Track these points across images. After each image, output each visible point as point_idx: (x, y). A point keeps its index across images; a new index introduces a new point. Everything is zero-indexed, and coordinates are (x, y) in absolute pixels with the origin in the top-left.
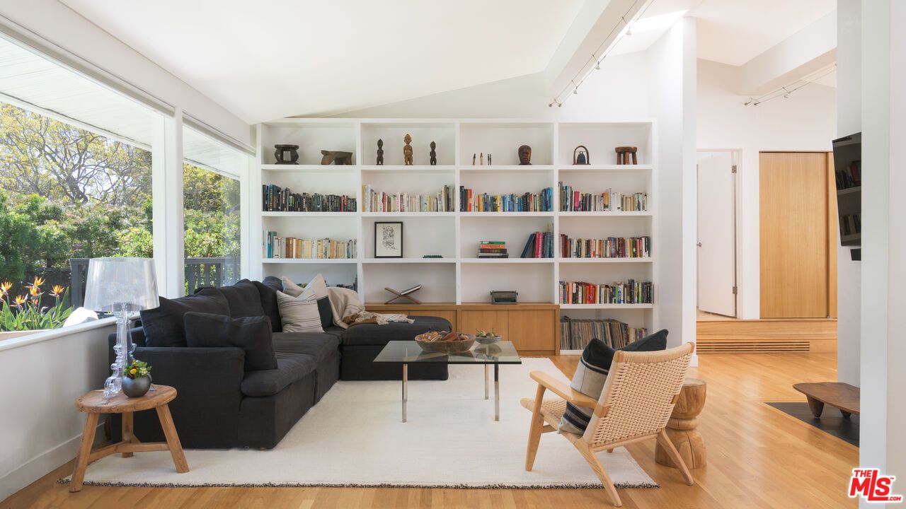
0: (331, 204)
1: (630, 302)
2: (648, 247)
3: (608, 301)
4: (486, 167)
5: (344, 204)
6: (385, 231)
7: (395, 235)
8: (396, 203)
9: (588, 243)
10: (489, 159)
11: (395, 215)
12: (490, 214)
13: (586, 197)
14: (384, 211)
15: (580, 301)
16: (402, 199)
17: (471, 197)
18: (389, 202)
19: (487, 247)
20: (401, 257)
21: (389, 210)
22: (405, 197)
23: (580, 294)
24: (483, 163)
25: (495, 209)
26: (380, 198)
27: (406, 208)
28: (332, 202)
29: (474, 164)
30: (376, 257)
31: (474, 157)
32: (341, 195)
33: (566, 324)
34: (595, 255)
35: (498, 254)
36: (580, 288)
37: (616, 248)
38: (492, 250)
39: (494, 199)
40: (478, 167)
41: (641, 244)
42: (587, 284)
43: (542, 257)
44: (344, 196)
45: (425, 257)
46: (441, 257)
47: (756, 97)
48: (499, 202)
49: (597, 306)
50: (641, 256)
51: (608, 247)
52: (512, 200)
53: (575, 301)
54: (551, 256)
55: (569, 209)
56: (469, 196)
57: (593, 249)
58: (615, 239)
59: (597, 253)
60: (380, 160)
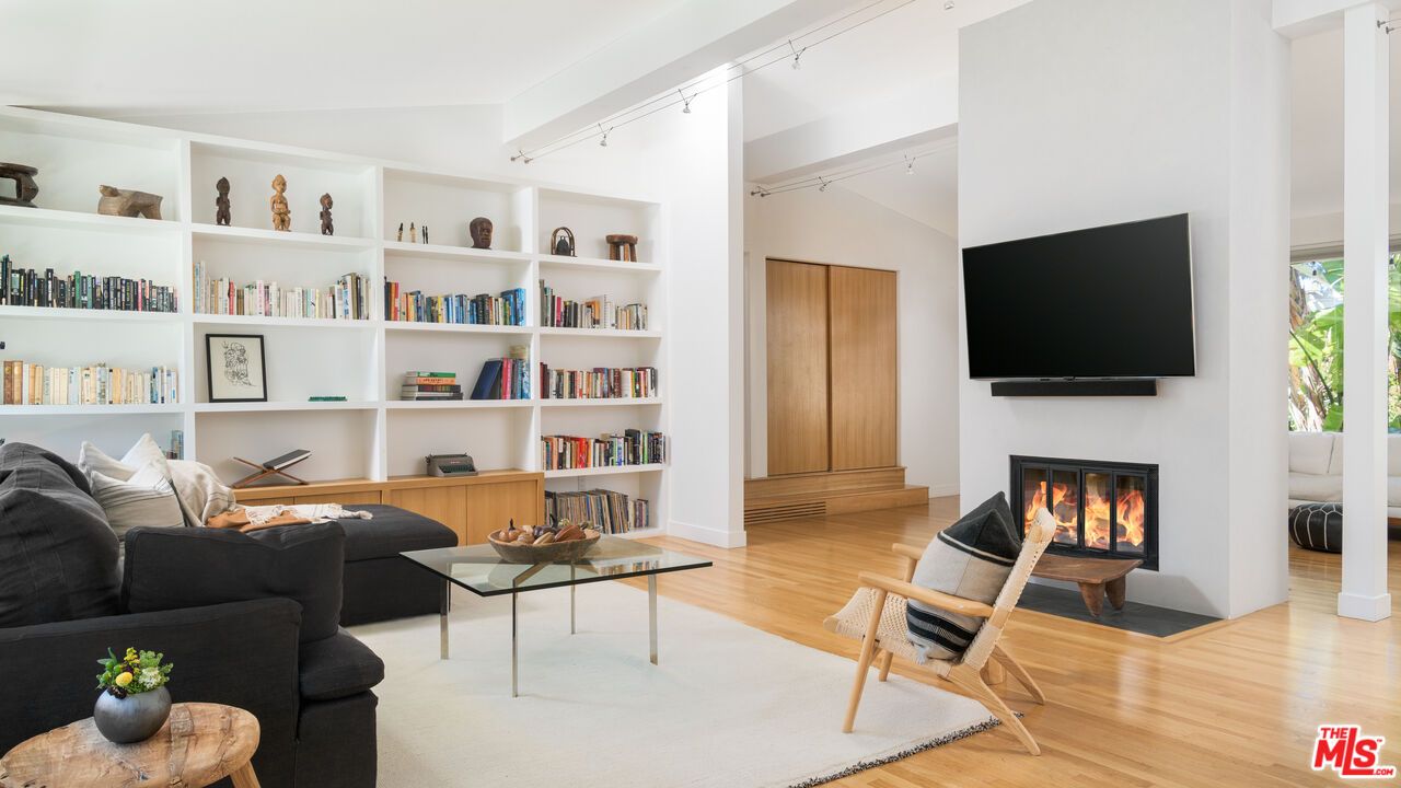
0: (116, 296)
1: (634, 463)
2: (654, 383)
3: (603, 462)
4: (419, 247)
5: (144, 298)
6: (229, 352)
7: (250, 360)
8: (253, 299)
9: (573, 375)
10: (425, 235)
11: (251, 320)
12: (426, 326)
13: (570, 306)
14: (231, 313)
15: (568, 465)
16: (267, 294)
17: (396, 296)
18: (240, 297)
19: (427, 382)
20: (265, 399)
21: (241, 311)
22: (273, 289)
23: (568, 452)
24: (416, 239)
25: (433, 318)
26: (223, 289)
27: (274, 310)
28: (116, 291)
29: (400, 239)
30: (212, 400)
31: (401, 229)
32: (136, 278)
33: (550, 501)
34: (581, 395)
35: (447, 394)
36: (568, 445)
37: (609, 384)
38: (433, 387)
39: (431, 302)
40: (405, 246)
41: (646, 376)
42: (576, 439)
43: (512, 398)
44: (143, 281)
45: (312, 399)
46: (343, 399)
47: (764, 186)
48: (441, 307)
49: (590, 471)
50: (646, 395)
51: (599, 382)
52: (462, 305)
53: (561, 465)
54: (523, 396)
55: (549, 323)
56: (393, 295)
57: (579, 385)
58: (609, 371)
59: (584, 392)
60: (224, 217)
